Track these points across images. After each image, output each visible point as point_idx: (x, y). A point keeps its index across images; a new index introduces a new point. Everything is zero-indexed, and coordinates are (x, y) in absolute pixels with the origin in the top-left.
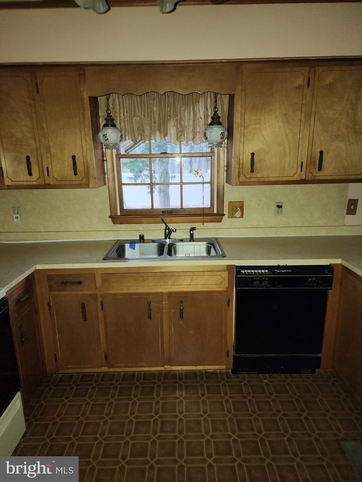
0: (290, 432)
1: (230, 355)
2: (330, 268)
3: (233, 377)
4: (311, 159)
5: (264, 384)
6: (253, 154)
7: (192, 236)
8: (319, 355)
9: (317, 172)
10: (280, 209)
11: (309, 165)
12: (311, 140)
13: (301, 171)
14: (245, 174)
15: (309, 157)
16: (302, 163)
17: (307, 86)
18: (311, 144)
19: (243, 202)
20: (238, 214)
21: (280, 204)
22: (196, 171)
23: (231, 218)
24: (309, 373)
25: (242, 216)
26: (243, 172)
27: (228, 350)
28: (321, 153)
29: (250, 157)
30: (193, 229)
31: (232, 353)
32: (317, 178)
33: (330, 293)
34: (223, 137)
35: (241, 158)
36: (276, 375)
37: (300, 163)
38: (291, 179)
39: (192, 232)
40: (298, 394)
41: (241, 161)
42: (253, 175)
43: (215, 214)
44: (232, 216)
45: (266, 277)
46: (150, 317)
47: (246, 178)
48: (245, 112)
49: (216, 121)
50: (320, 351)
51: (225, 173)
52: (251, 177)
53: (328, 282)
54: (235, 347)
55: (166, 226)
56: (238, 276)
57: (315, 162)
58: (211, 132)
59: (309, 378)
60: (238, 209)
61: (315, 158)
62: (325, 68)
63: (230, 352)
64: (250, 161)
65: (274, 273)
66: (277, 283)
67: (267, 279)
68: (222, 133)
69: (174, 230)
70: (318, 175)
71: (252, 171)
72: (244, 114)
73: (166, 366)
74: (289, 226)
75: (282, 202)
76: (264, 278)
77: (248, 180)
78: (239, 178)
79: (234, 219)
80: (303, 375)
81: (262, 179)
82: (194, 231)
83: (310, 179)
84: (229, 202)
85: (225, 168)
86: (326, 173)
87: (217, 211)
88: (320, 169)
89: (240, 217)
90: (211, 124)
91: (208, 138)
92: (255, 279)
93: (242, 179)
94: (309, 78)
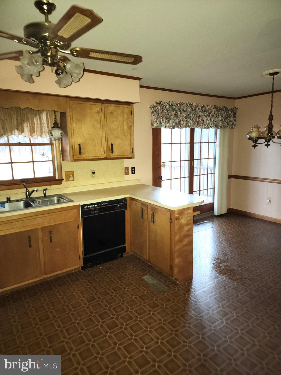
0: (120, 282)
1: (81, 258)
2: (125, 199)
3: (83, 271)
4: (107, 147)
5: (101, 269)
6: (79, 145)
7: (45, 194)
8: (124, 245)
9: (111, 154)
10: (94, 174)
11: (107, 151)
12: (106, 138)
13: (104, 153)
14: (77, 155)
15: (107, 146)
16: (104, 149)
17: (101, 112)
18: (107, 140)
19: (73, 171)
20: (71, 179)
21: (93, 172)
22: (42, 154)
23: (67, 181)
24: (121, 258)
25: (74, 180)
26: (75, 154)
27: (80, 255)
28: (112, 144)
29: (78, 146)
30: (45, 190)
31: (82, 256)
32: (111, 157)
33: (126, 212)
34: (62, 135)
35: (73, 146)
36: (105, 264)
37: (103, 150)
38: (100, 157)
39: (45, 192)
40: (118, 267)
41: (74, 148)
42: (81, 156)
43: (58, 179)
44: (68, 180)
45: (97, 208)
46: (30, 246)
47: (78, 157)
48: (73, 123)
49: (56, 126)
50: (125, 244)
51: (61, 155)
52: (80, 157)
53: (125, 206)
54: (83, 252)
55: (27, 189)
56: (83, 210)
57: (110, 149)
58: (55, 132)
59: (121, 260)
60: (71, 175)
61: (109, 147)
62: (109, 105)
63: (81, 256)
64: (78, 148)
65: (101, 205)
66: (102, 211)
67: (98, 209)
68: (61, 133)
69: (37, 190)
70: (112, 155)
71: (80, 153)
72: (72, 124)
73: (43, 276)
74: (99, 183)
75: (94, 171)
76: (96, 209)
77: (78, 158)
78: (73, 157)
79: (69, 182)
80: (118, 259)
81: (86, 158)
82: (46, 191)
83: (108, 157)
84: (65, 172)
85: (61, 152)
86: (115, 154)
87: (58, 177)
88: (112, 152)
89: (72, 180)
90: (53, 127)
91: (53, 135)
92: (92, 210)
93: (75, 158)
94: (102, 108)
